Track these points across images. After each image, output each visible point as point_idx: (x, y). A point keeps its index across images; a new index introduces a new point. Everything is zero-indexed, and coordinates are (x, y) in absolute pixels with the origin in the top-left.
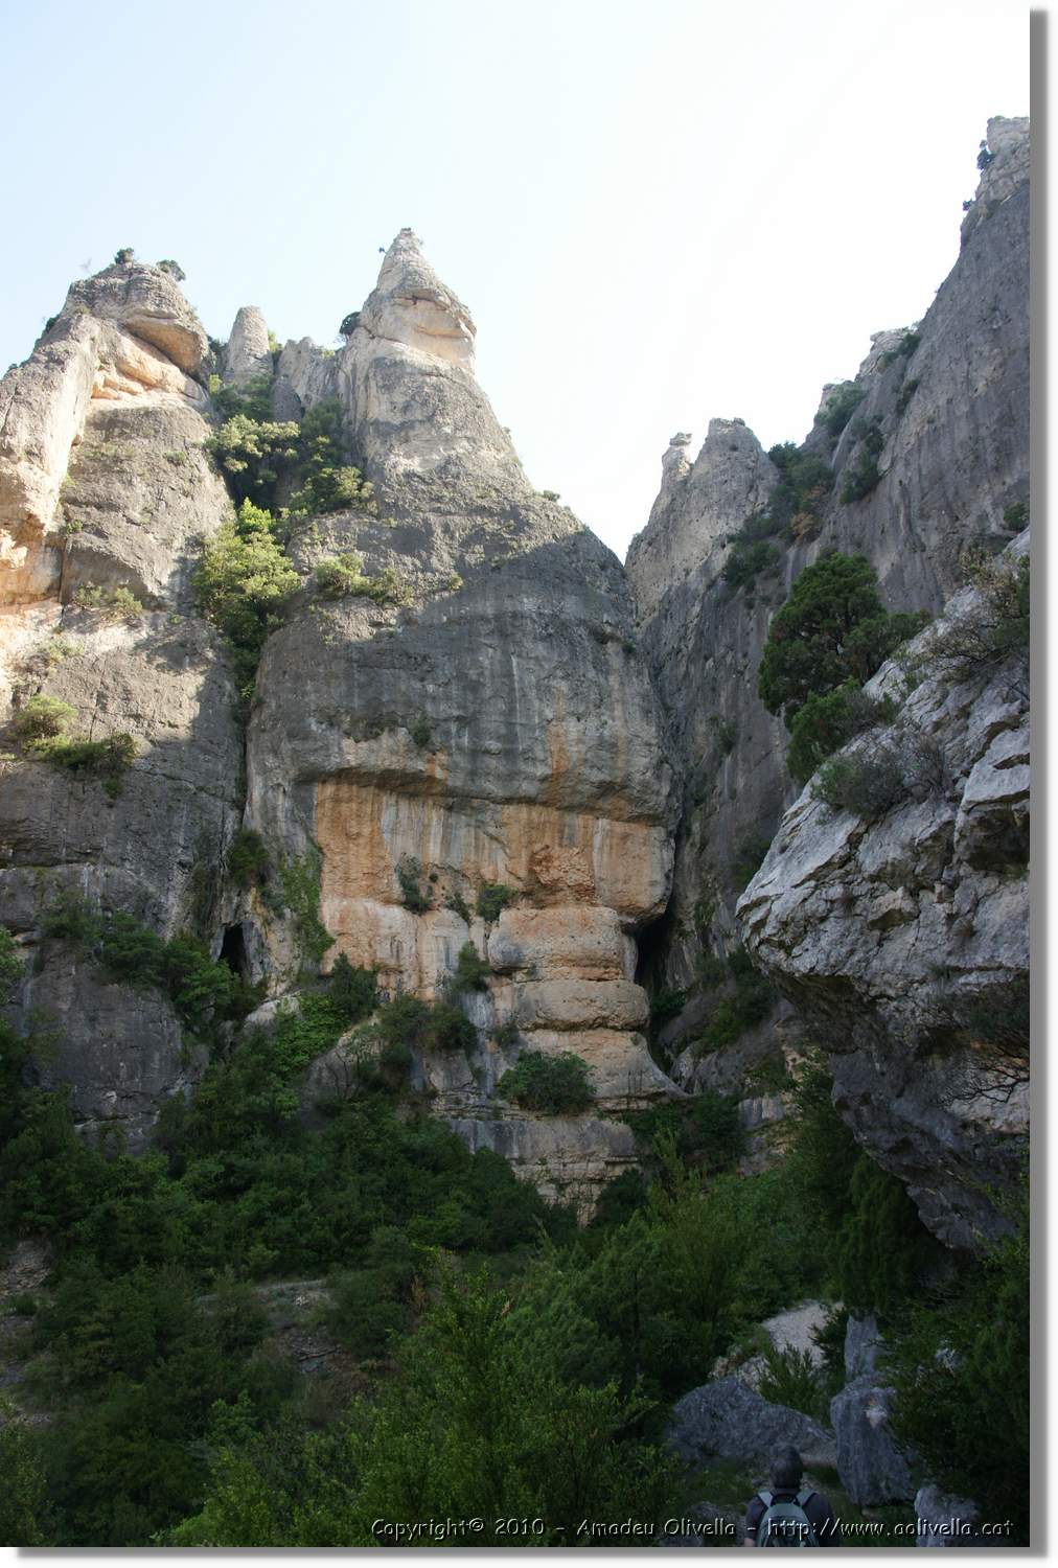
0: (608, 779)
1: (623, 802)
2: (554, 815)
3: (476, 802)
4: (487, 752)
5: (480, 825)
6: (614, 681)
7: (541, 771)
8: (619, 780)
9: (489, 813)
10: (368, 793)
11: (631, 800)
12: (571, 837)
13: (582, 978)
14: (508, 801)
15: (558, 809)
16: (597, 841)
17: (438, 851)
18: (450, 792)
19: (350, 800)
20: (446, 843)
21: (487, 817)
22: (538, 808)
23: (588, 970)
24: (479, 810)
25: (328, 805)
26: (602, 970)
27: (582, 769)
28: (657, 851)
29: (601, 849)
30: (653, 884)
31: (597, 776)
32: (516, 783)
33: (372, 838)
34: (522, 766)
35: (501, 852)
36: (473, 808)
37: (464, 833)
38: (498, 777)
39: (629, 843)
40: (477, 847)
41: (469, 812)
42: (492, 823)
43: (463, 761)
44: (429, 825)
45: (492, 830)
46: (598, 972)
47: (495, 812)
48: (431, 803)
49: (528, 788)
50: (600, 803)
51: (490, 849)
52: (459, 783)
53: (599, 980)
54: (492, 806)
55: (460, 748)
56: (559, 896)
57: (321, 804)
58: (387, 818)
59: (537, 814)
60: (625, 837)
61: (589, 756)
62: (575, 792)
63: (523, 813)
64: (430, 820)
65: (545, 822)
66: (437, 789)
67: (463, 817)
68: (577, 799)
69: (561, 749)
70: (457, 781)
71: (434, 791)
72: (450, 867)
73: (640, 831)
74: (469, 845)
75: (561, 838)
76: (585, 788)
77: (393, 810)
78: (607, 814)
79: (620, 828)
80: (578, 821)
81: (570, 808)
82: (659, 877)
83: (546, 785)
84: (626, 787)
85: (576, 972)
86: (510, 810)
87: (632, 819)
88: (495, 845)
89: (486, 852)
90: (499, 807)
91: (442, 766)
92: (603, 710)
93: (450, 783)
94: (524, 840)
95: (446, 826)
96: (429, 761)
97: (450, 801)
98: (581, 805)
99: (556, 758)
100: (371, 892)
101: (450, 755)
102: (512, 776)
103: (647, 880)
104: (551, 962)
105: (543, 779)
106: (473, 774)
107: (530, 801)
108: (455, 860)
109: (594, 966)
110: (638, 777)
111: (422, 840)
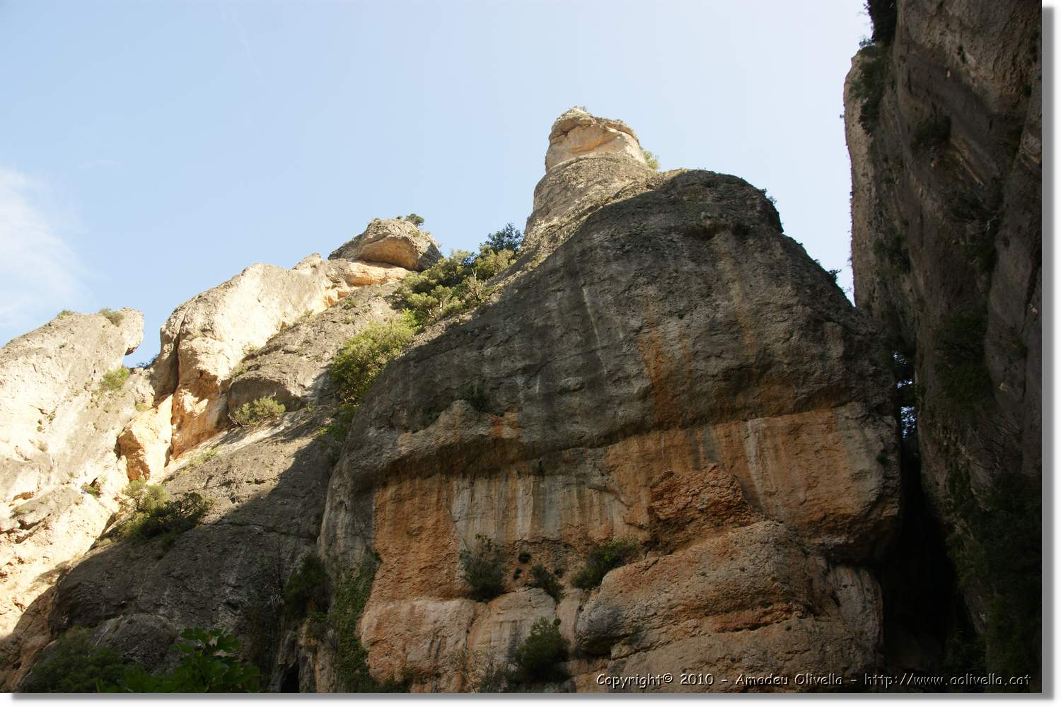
0: (735, 363)
1: (777, 387)
2: (679, 436)
3: (567, 454)
4: (566, 391)
5: (582, 480)
6: (725, 265)
7: (637, 387)
8: (752, 360)
9: (589, 460)
10: (433, 483)
11: (786, 381)
12: (710, 456)
13: (723, 630)
14: (609, 438)
15: (683, 427)
16: (751, 447)
17: (528, 525)
18: (529, 452)
19: (413, 495)
20: (539, 514)
21: (587, 467)
22: (655, 435)
23: (732, 615)
24: (574, 463)
25: (390, 507)
26: (760, 610)
27: (693, 365)
28: (855, 433)
29: (760, 455)
30: (858, 476)
31: (716, 366)
32: (610, 413)
33: (437, 529)
34: (612, 390)
35: (617, 502)
36: (566, 462)
37: (561, 494)
38: (587, 414)
39: (804, 437)
40: (582, 508)
41: (563, 468)
42: (596, 472)
43: (536, 411)
44: (514, 498)
45: (597, 480)
46: (748, 615)
47: (596, 457)
48: (515, 472)
49: (629, 412)
50: (740, 400)
51: (602, 505)
52: (536, 437)
53: (754, 627)
54: (590, 451)
55: (529, 399)
56: (690, 529)
57: (381, 508)
58: (459, 504)
59: (651, 443)
60: (795, 431)
61: (698, 347)
62: (694, 397)
63: (634, 445)
64: (515, 491)
65: (666, 449)
66: (513, 453)
67: (560, 478)
68: (703, 405)
69: (658, 354)
70: (532, 436)
71: (511, 456)
72: (545, 540)
73: (817, 418)
74: (571, 507)
75: (697, 460)
76: (707, 385)
77: (466, 493)
78: (756, 411)
79: (782, 422)
80: (716, 433)
81: (699, 421)
82: (865, 464)
83: (651, 402)
84: (769, 366)
85: (709, 623)
86: (617, 449)
87: (800, 407)
88: (607, 498)
89: (596, 509)
90: (600, 451)
91: (512, 425)
92: (714, 296)
93: (525, 440)
94: (641, 478)
95: (537, 494)
96: (493, 424)
97: (535, 462)
98: (712, 411)
99: (652, 365)
100: (427, 588)
101: (520, 409)
102: (602, 406)
103: (846, 474)
104: (668, 617)
105: (645, 395)
106: (552, 421)
107: (637, 429)
108: (551, 529)
109: (742, 607)
110: (779, 348)
111: (506, 517)
